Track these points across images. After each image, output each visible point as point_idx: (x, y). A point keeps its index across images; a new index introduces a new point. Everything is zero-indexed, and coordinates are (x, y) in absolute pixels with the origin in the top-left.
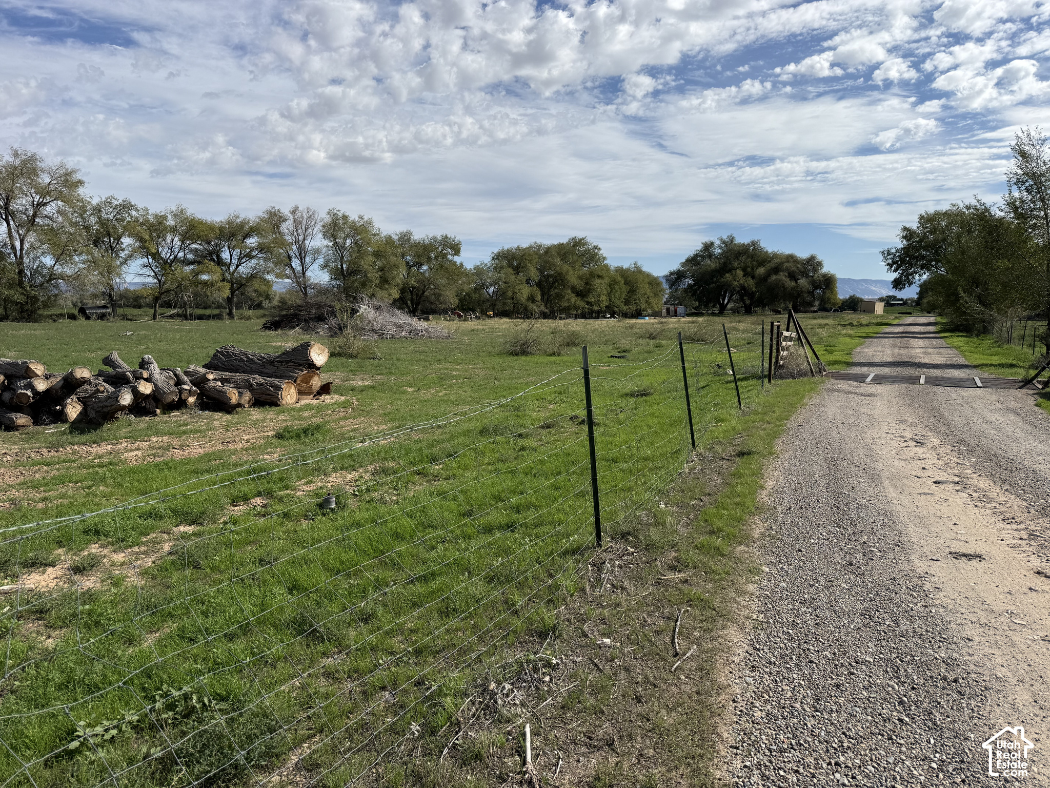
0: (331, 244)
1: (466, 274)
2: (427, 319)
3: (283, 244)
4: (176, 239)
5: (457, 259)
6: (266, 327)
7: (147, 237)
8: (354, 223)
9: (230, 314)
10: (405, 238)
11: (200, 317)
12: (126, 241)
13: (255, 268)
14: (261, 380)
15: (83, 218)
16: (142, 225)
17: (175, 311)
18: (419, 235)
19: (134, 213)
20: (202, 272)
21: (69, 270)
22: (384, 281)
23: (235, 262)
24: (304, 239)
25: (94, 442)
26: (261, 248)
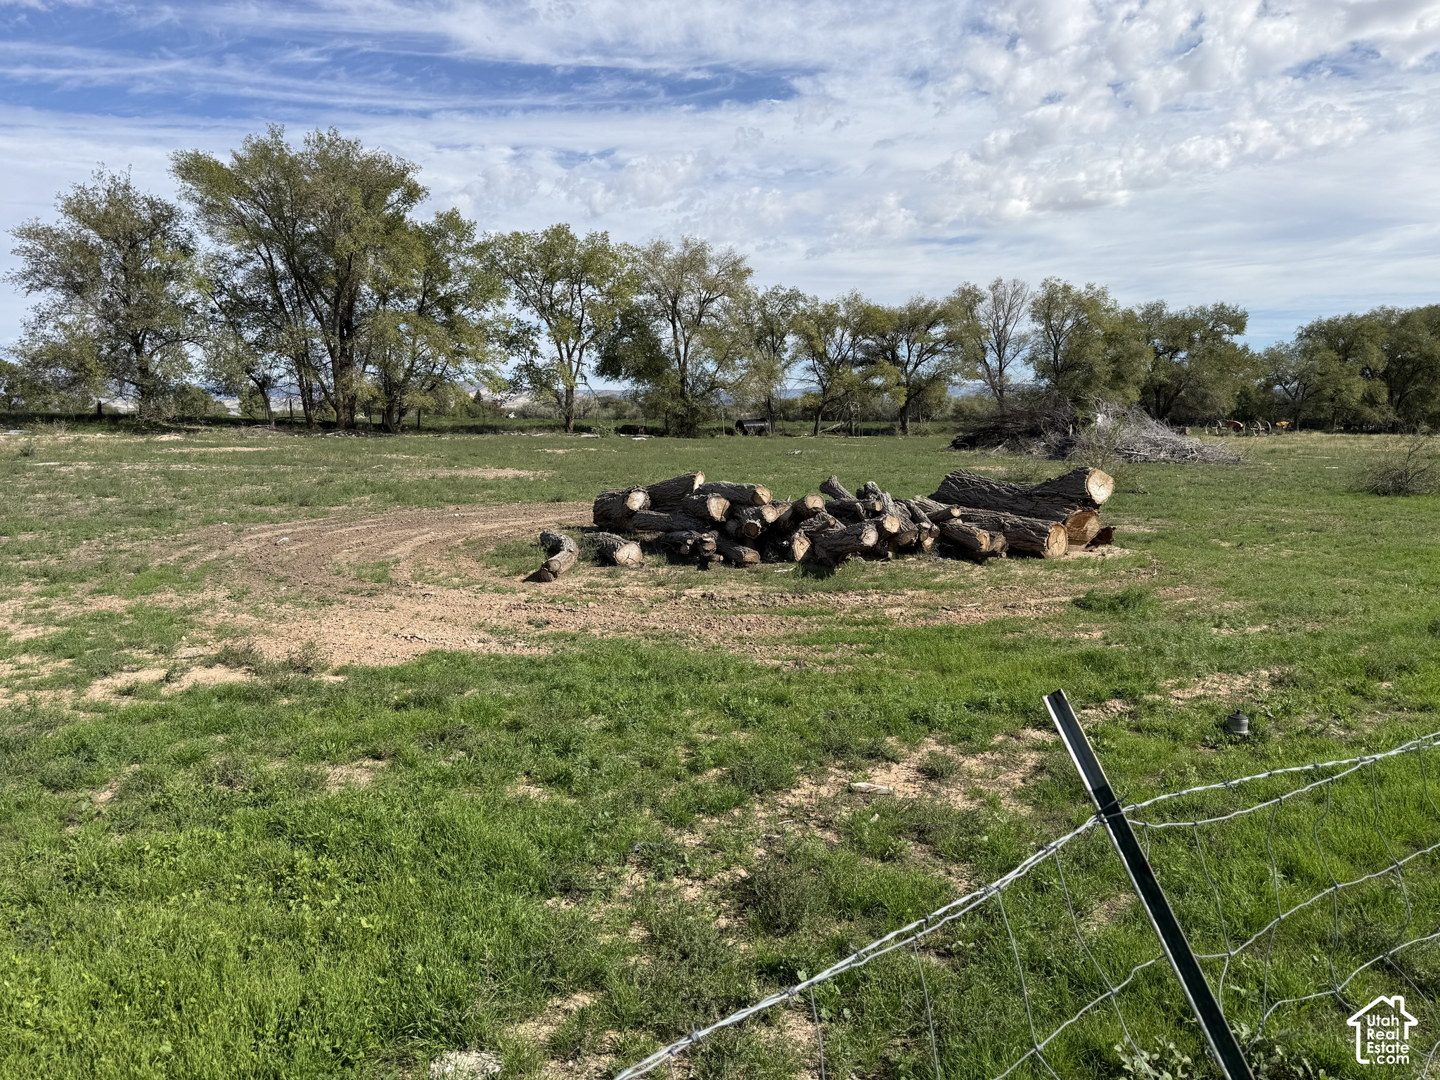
0: (1042, 328)
1: (1254, 362)
2: (1183, 432)
3: (977, 332)
4: (846, 335)
5: (1238, 340)
6: (956, 445)
7: (814, 333)
8: (1079, 295)
9: (904, 428)
10: (1154, 312)
11: (867, 433)
12: (790, 339)
13: (939, 367)
14: (1017, 519)
15: (746, 314)
16: (809, 317)
17: (837, 425)
18: (1176, 306)
19: (801, 304)
20: (874, 375)
21: (730, 378)
22: (1118, 378)
23: (914, 359)
24: (1005, 326)
25: (840, 590)
26: (949, 340)
